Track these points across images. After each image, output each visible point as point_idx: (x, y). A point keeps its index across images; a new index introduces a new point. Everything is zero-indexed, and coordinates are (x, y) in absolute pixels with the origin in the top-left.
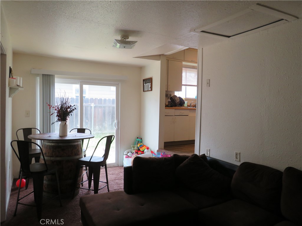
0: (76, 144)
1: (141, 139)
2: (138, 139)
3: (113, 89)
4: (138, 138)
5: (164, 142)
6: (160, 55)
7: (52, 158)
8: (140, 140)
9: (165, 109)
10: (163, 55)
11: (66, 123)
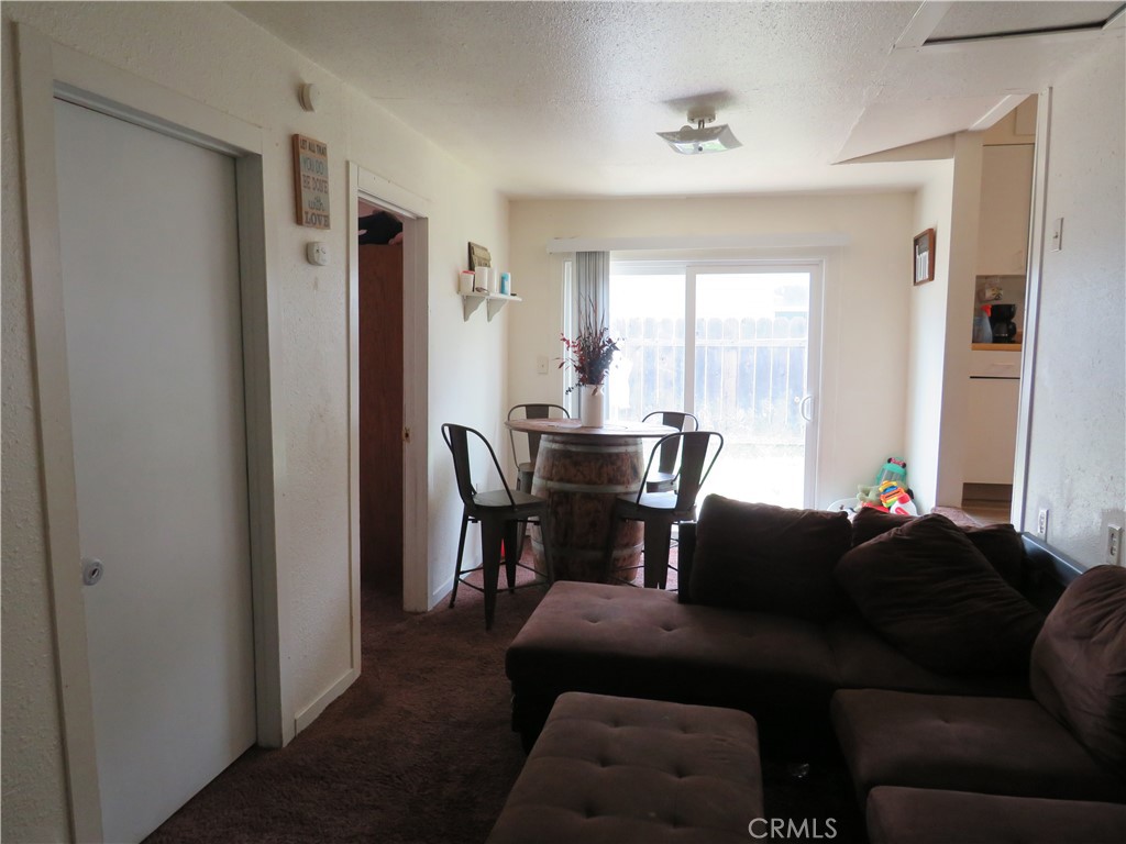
0: (622, 449)
1: (904, 466)
2: (891, 465)
3: (802, 280)
4: (889, 461)
5: (966, 485)
6: (953, 136)
7: (551, 484)
8: (898, 469)
9: (974, 349)
10: (964, 132)
11: (595, 391)
